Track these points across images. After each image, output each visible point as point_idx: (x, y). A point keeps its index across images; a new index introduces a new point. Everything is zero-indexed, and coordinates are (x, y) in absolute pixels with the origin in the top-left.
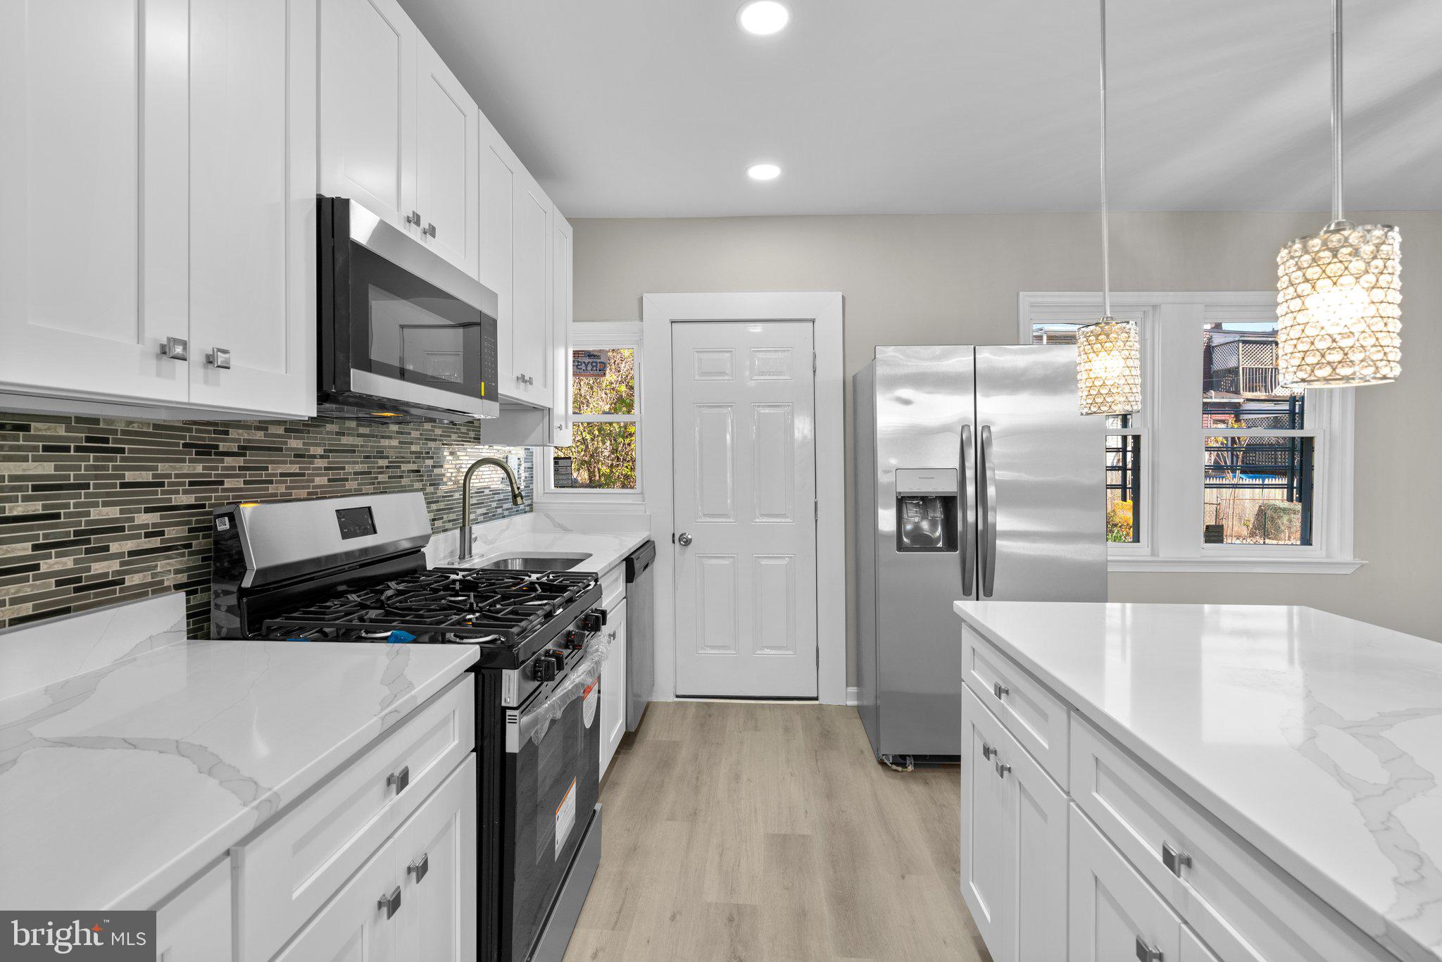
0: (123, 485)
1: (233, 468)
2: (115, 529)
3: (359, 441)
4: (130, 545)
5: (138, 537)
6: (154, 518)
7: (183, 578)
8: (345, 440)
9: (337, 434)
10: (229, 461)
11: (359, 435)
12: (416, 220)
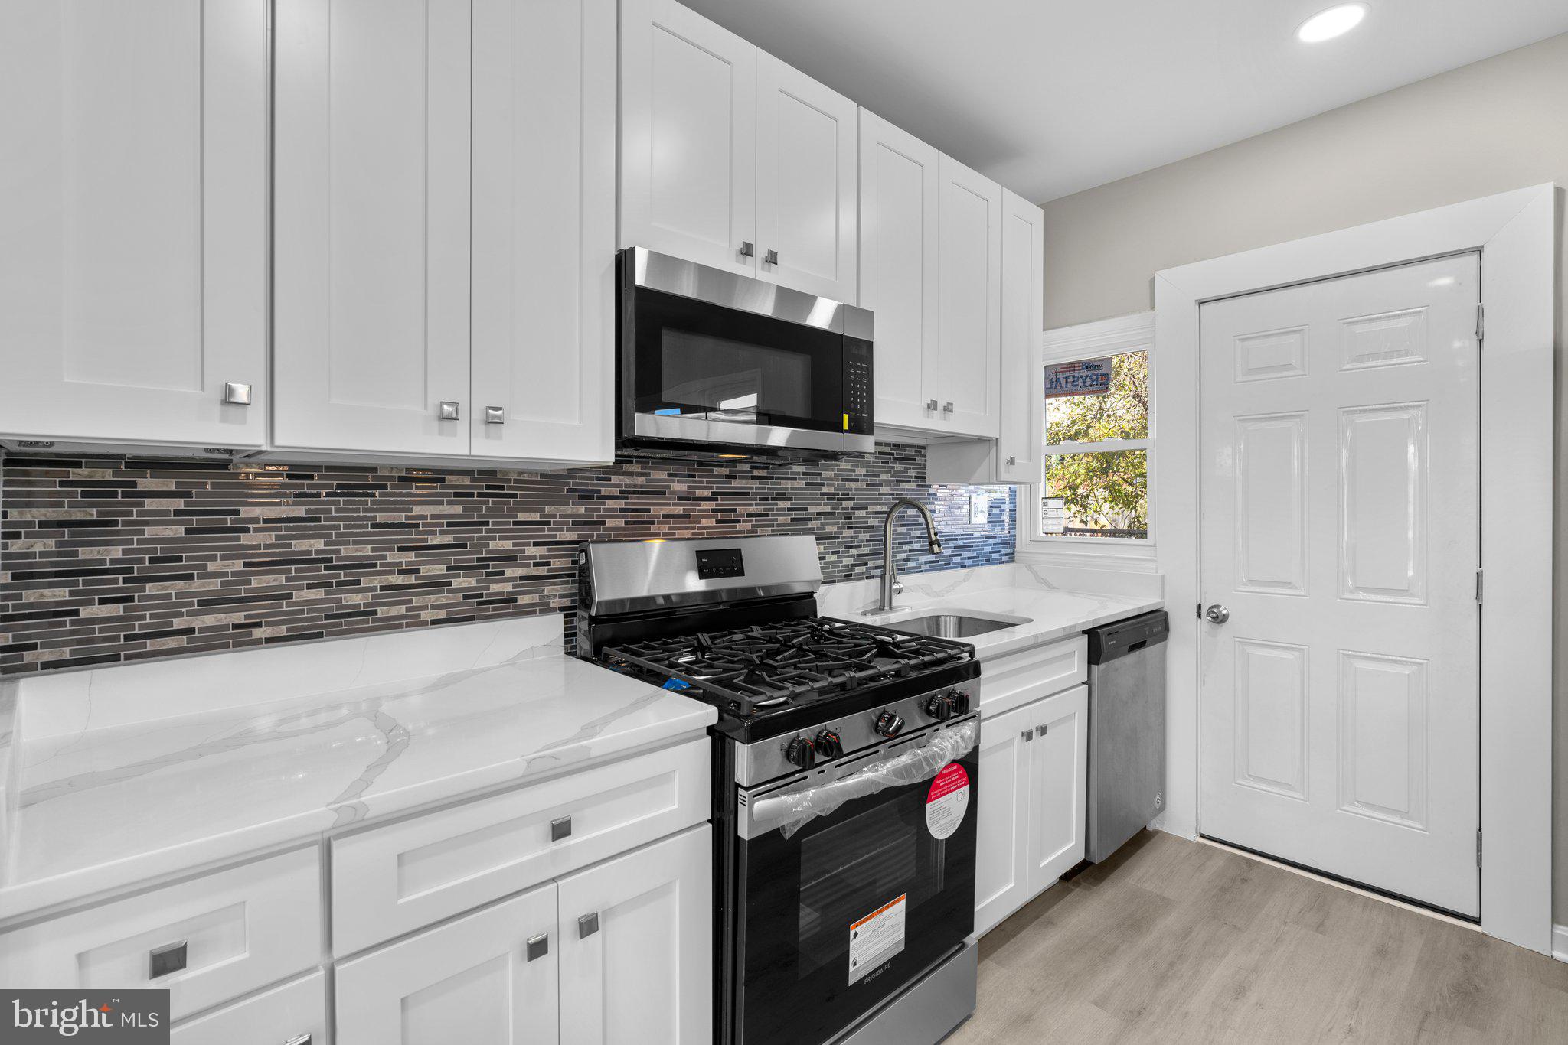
0: (516, 523)
1: (615, 510)
2: (509, 558)
3: (756, 484)
4: (521, 572)
5: (527, 565)
6: (541, 551)
7: (567, 602)
8: (735, 483)
9: (727, 477)
10: (610, 504)
11: (753, 478)
12: (747, 250)
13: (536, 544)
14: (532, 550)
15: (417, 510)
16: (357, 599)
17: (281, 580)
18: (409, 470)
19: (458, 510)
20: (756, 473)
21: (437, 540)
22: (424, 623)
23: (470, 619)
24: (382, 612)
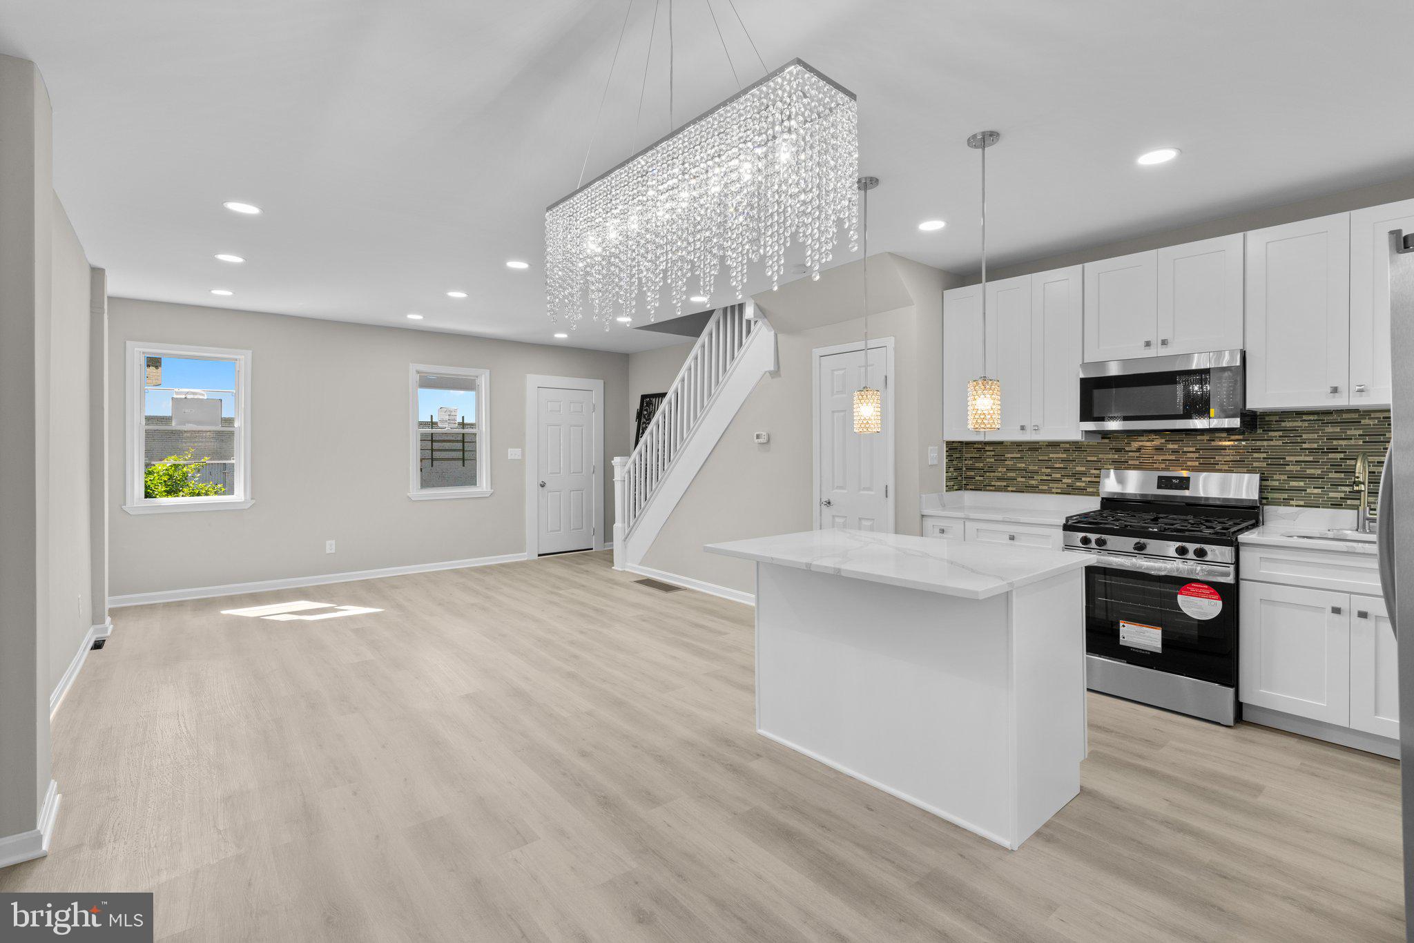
12: (1148, 344)
13: (1095, 469)
14: (1093, 472)
16: (1033, 482)
17: (1015, 475)
18: (1049, 442)
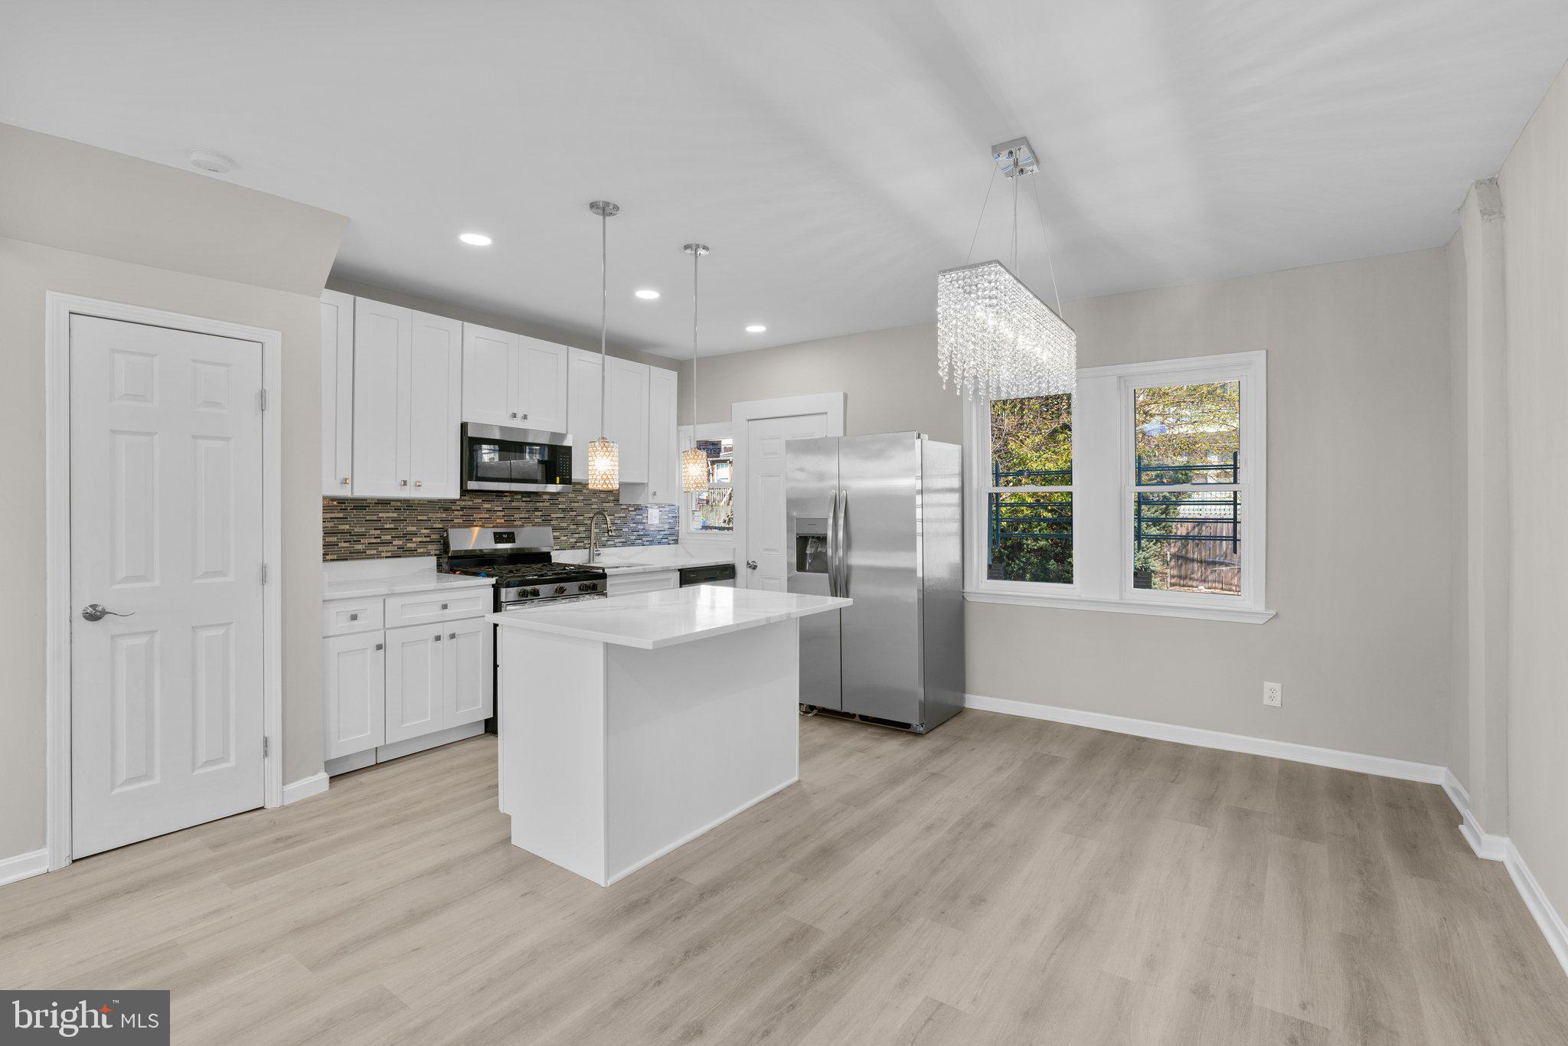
0: (417, 520)
1: (459, 516)
2: (415, 534)
4: (419, 539)
5: (422, 537)
6: (427, 531)
7: (438, 552)
8: (514, 504)
10: (457, 513)
12: (514, 415)
13: (425, 529)
14: (424, 531)
15: (381, 515)
17: (335, 539)
19: (395, 515)
20: (524, 499)
21: (387, 526)
22: (383, 557)
23: (400, 557)
24: (368, 552)
